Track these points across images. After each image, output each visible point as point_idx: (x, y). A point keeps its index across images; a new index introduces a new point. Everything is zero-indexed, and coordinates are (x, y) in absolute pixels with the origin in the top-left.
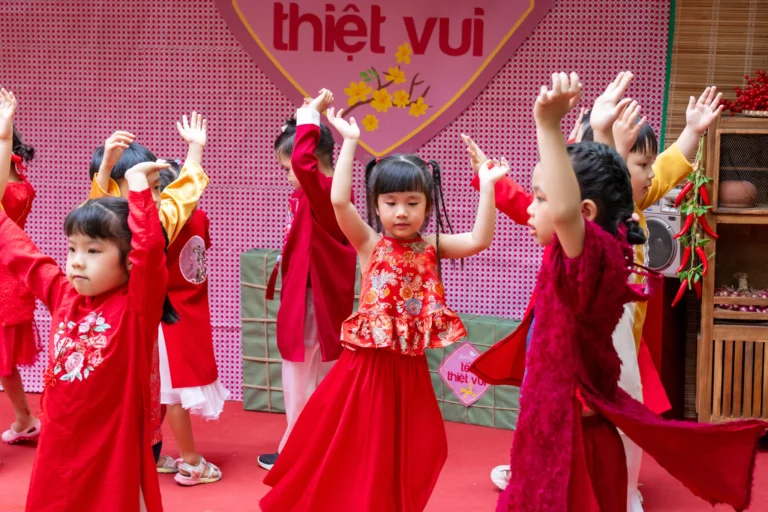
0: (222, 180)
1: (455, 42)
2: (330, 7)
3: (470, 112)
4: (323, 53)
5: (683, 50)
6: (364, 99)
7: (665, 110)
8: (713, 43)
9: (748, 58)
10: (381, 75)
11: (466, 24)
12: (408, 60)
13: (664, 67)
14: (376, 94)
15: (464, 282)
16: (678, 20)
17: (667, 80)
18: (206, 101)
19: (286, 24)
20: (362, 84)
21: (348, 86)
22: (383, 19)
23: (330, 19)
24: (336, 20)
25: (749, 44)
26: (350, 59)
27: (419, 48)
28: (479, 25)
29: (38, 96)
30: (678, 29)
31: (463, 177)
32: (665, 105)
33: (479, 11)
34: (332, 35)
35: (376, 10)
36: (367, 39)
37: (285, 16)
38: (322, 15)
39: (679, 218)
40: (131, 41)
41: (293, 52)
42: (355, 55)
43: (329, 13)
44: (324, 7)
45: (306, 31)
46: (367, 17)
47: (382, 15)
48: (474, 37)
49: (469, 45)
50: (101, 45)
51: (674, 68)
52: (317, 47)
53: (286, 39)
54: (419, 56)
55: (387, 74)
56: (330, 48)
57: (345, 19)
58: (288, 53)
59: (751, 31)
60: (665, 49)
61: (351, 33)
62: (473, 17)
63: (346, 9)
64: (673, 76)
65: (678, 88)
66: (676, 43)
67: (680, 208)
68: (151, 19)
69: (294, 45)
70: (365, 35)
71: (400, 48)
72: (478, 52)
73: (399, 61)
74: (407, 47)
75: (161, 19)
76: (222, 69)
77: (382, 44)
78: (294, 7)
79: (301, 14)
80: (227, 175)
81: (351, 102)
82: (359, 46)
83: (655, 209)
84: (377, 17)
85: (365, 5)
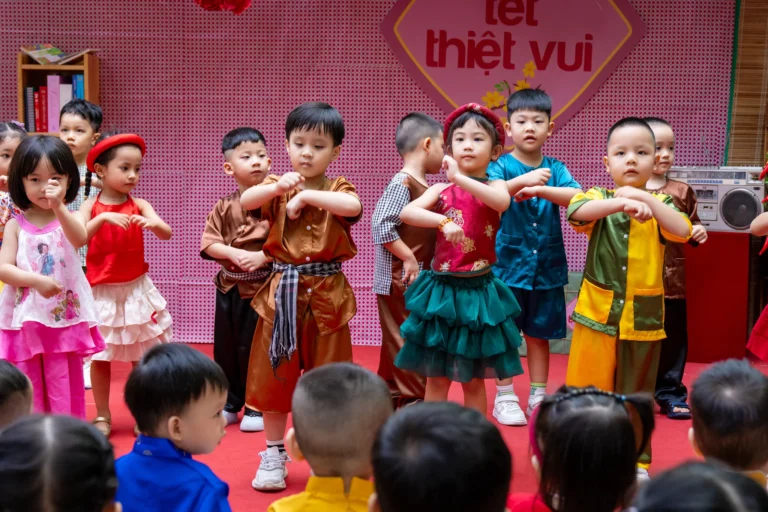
0: (383, 170)
1: (570, 60)
2: (472, 34)
3: (581, 115)
4: (466, 70)
5: (744, 67)
6: (497, 105)
7: (730, 112)
10: (511, 86)
11: (579, 46)
12: (532, 74)
13: (729, 79)
15: (575, 248)
16: (740, 44)
17: (732, 90)
18: (371, 107)
19: (436, 47)
20: (496, 93)
21: (485, 95)
22: (514, 43)
23: (471, 43)
24: (477, 43)
26: (487, 73)
27: (541, 65)
28: (589, 47)
29: (232, 105)
30: (740, 50)
31: (574, 165)
32: (730, 108)
33: (589, 37)
34: (472, 55)
36: (501, 58)
37: (436, 41)
38: (465, 39)
39: (762, 188)
40: (311, 60)
41: (443, 68)
42: (491, 71)
43: (471, 38)
44: (467, 34)
45: (452, 52)
46: (500, 41)
47: (513, 39)
48: (584, 57)
49: (581, 63)
50: (286, 64)
51: (738, 79)
52: (461, 65)
53: (436, 58)
54: (542, 72)
55: (516, 85)
56: (471, 65)
57: (485, 43)
58: (438, 70)
60: (730, 66)
61: (488, 54)
62: (584, 41)
63: (484, 35)
64: (737, 86)
65: (740, 95)
66: (739, 61)
67: (764, 180)
68: (328, 43)
69: (442, 63)
70: (499, 55)
71: (527, 65)
72: (588, 68)
73: (526, 75)
74: (532, 64)
75: (336, 43)
76: (384, 82)
77: (512, 61)
78: (443, 33)
79: (449, 38)
80: (387, 165)
82: (494, 64)
83: (742, 182)
84: (509, 41)
85: (499, 31)
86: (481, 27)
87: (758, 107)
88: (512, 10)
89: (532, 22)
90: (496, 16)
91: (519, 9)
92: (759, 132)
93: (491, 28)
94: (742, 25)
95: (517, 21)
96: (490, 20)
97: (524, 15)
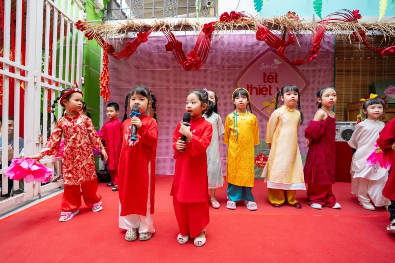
2: (260, 85)
4: (258, 95)
6: (268, 105)
8: (344, 93)
9: (351, 96)
10: (271, 100)
14: (270, 104)
20: (267, 102)
21: (264, 103)
22: (272, 88)
23: (259, 88)
24: (261, 88)
25: (351, 93)
26: (264, 97)
34: (260, 91)
35: (270, 86)
36: (268, 92)
38: (258, 87)
44: (258, 85)
45: (254, 90)
46: (268, 87)
52: (257, 94)
55: (273, 100)
56: (259, 94)
57: (263, 88)
59: (351, 90)
61: (264, 91)
63: (263, 86)
77: (271, 93)
78: (251, 85)
79: (253, 86)
81: (265, 106)
82: (266, 94)
83: (349, 126)
84: (270, 87)
85: (267, 85)
86: (262, 84)
87: (342, 106)
88: (271, 79)
89: (277, 82)
90: (266, 80)
91: (273, 78)
92: (343, 113)
93: (265, 84)
94: (336, 82)
95: (273, 82)
96: (265, 82)
97: (274, 80)
